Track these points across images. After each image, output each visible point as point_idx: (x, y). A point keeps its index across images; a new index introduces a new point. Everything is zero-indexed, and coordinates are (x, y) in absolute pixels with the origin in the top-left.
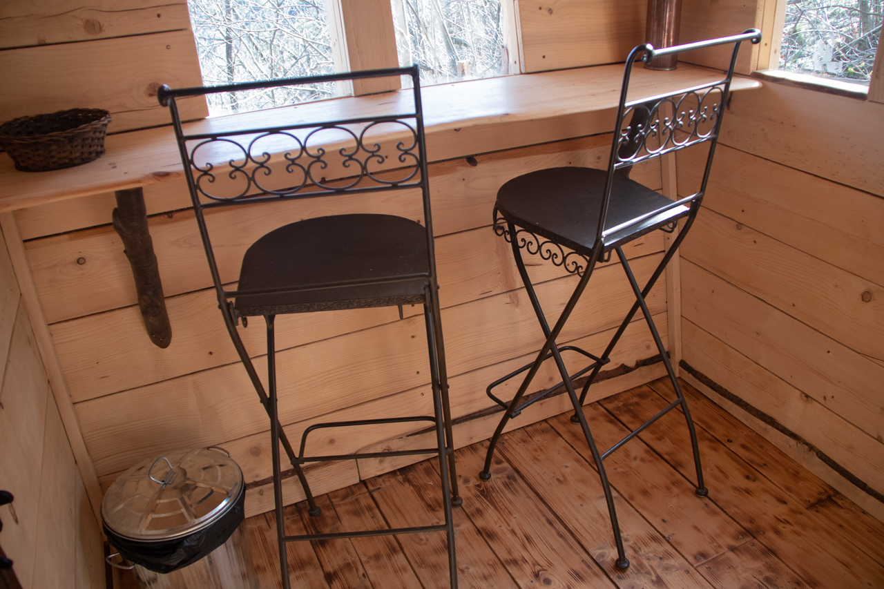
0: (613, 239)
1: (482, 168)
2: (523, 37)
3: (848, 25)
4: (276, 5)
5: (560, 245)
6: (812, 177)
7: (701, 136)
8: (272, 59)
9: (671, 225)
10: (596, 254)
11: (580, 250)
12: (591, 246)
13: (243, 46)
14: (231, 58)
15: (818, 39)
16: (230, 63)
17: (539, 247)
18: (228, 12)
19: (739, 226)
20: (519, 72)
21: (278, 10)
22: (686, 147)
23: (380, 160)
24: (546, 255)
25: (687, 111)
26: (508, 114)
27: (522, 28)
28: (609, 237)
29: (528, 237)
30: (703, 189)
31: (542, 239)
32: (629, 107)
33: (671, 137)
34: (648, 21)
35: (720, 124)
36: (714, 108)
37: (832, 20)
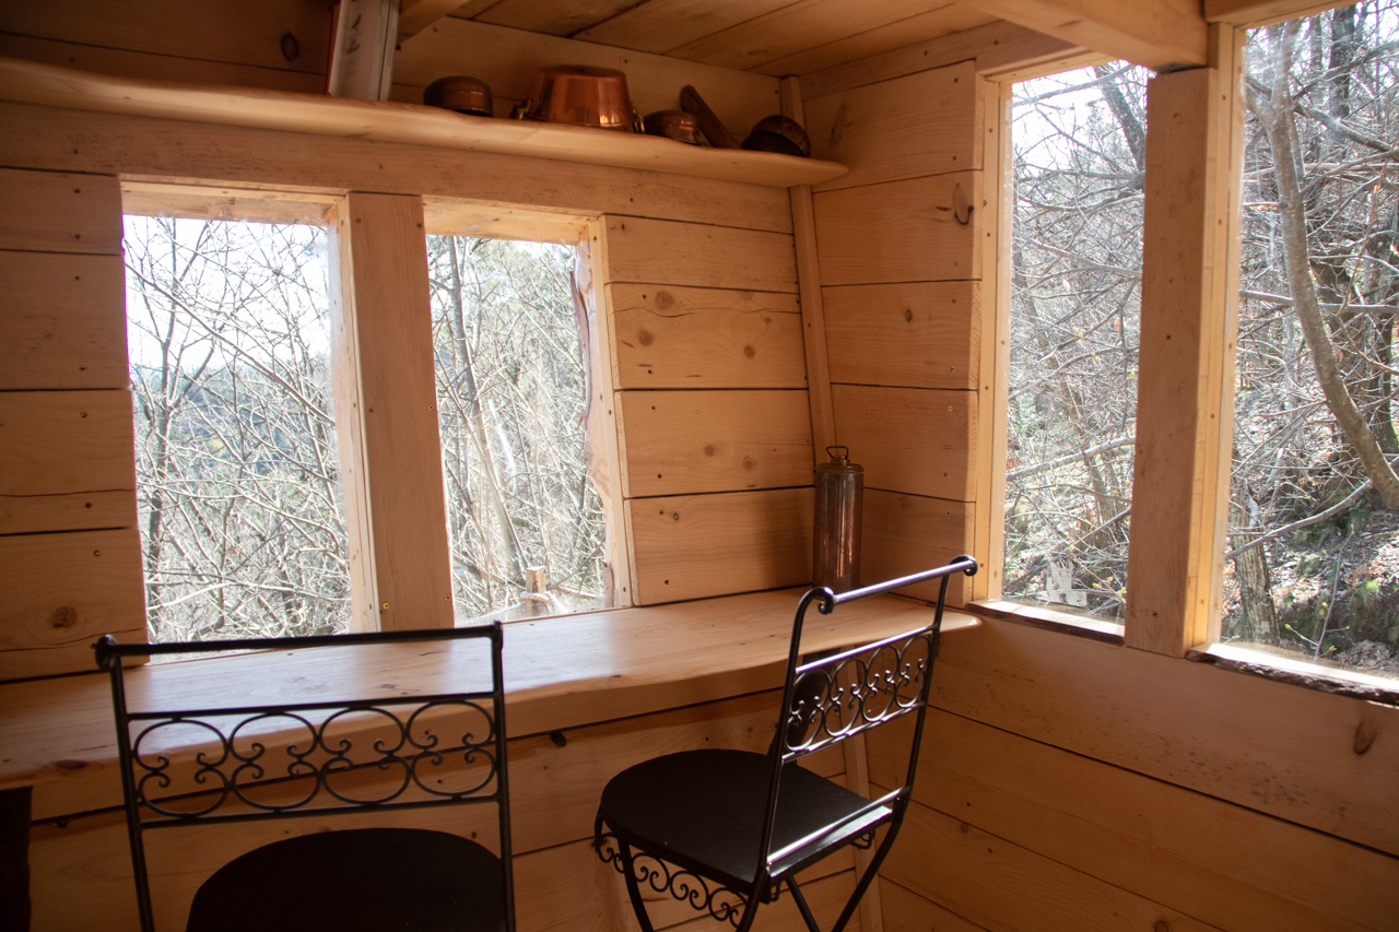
0: (782, 865)
1: (575, 750)
2: (636, 553)
3: (1081, 505)
4: (240, 459)
5: (703, 878)
6: (1064, 752)
7: (903, 706)
8: (225, 540)
9: (866, 837)
10: (760, 890)
11: (733, 884)
12: (750, 879)
13: (181, 517)
14: (157, 532)
15: (1044, 524)
16: (154, 540)
17: (670, 881)
18: (161, 463)
19: (965, 827)
20: (629, 604)
21: (243, 467)
22: (883, 722)
23: (436, 759)
24: (681, 893)
25: (882, 671)
26: (619, 676)
27: (635, 541)
28: (777, 863)
29: (653, 865)
30: (910, 781)
31: (673, 868)
32: (801, 673)
33: (861, 711)
34: (817, 532)
35: (929, 686)
36: (920, 663)
37: (1060, 497)
